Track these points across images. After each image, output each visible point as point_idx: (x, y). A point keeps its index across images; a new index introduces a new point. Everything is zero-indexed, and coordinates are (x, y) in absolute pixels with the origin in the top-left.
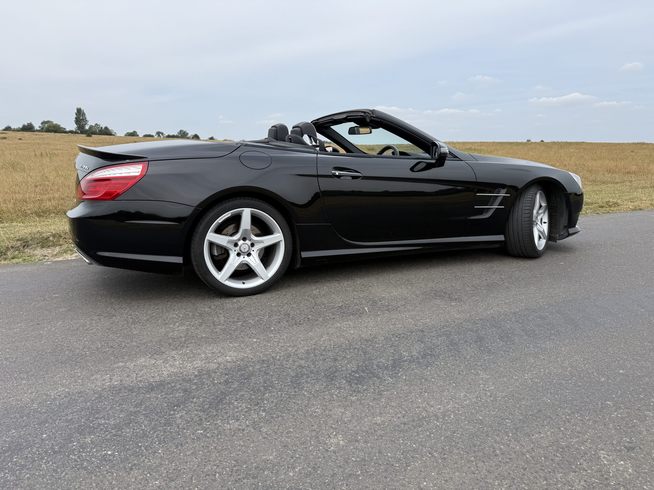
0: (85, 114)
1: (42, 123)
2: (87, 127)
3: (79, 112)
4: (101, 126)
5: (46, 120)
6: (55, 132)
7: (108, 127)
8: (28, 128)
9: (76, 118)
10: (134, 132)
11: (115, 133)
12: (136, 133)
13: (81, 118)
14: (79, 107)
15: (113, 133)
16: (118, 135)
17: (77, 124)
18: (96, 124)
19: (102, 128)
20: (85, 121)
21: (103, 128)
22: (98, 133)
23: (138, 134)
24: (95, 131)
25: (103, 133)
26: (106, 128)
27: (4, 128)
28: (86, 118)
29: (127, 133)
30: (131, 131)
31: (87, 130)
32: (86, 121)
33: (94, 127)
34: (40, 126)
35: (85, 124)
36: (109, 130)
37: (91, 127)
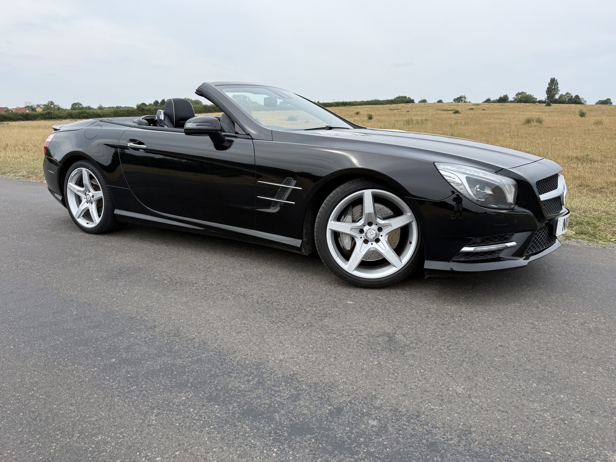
0: (558, 84)
1: (517, 95)
2: (557, 97)
3: (553, 82)
4: (571, 95)
5: (520, 92)
6: (526, 102)
7: (579, 96)
8: (503, 100)
9: (548, 88)
10: (608, 99)
11: (585, 101)
12: (610, 101)
13: (553, 87)
14: (553, 77)
15: (583, 102)
16: (588, 103)
17: (547, 94)
18: (567, 93)
19: (572, 96)
20: (556, 90)
21: (574, 96)
22: (567, 102)
23: (612, 101)
24: (564, 101)
25: (572, 101)
26: (577, 97)
27: (485, 100)
28: (558, 88)
29: (599, 101)
30: (604, 99)
31: (556, 99)
32: (558, 90)
33: (564, 95)
34: (514, 98)
35: (556, 94)
36: (579, 99)
37: (561, 96)
